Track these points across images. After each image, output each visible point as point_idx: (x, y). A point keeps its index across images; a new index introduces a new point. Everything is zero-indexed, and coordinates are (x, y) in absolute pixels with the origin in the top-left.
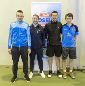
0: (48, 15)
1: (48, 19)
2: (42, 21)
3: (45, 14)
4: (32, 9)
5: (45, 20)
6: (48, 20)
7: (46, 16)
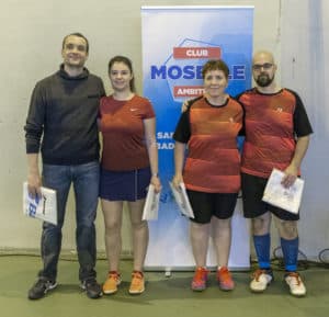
0: (205, 53)
2: (183, 74)
3: (196, 49)
5: (195, 71)
7: (197, 57)
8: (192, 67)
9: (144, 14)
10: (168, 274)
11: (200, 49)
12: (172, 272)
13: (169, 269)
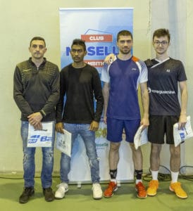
0: (102, 38)
1: (102, 48)
2: (88, 52)
3: (95, 36)
4: (61, 25)
5: (95, 50)
6: (102, 51)
7: (97, 41)
8: (93, 48)
9: (61, 13)
10: (79, 186)
11: (98, 36)
12: (82, 184)
13: (80, 183)
